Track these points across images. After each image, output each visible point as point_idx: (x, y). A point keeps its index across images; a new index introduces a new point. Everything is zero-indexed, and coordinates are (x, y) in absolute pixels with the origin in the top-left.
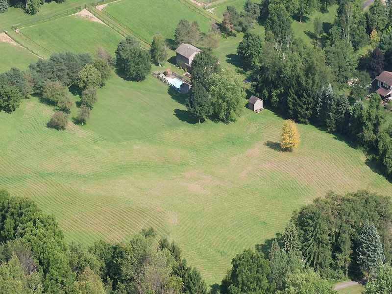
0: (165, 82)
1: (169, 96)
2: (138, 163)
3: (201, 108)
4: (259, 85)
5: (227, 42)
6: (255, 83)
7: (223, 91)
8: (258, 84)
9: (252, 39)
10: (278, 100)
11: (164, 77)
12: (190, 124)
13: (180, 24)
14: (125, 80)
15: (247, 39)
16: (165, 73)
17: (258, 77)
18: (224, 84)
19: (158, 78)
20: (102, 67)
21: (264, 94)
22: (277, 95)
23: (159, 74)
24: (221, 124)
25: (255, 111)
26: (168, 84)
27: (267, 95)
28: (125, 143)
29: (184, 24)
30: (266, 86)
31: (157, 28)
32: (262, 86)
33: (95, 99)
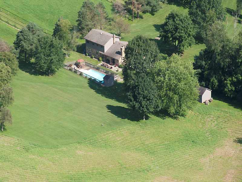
0: (81, 74)
1: (93, 91)
2: (90, 172)
3: (148, 102)
4: (206, 72)
5: (134, 25)
6: (199, 70)
7: (174, 81)
8: (203, 72)
9: (181, 20)
10: (234, 89)
11: (76, 68)
12: (132, 122)
13: (83, 6)
14: (31, 74)
15: (174, 21)
16: (77, 65)
17: (204, 63)
18: (175, 74)
19: (70, 70)
20: (9, 60)
21: (212, 83)
22: (233, 83)
23: (70, 66)
24: (168, 120)
25: (203, 102)
26: (86, 77)
27: (217, 84)
28: (64, 149)
29: (89, 7)
30: (215, 74)
31: (47, 13)
32: (209, 74)
33: (11, 99)
